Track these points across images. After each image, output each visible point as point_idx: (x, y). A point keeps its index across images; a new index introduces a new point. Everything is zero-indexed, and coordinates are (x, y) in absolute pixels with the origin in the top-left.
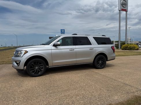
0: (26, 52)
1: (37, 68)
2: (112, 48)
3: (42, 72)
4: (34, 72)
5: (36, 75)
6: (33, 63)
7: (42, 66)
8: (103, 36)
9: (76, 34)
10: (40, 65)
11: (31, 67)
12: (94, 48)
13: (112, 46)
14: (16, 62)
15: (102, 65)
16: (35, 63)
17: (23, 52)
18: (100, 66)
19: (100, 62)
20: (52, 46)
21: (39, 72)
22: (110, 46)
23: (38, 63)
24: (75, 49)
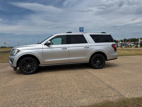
0: (19, 51)
1: (29, 66)
2: (113, 46)
3: (34, 70)
4: (26, 70)
5: (28, 73)
6: (25, 62)
7: (34, 64)
8: (102, 33)
9: (71, 32)
10: (32, 63)
11: (23, 65)
12: (90, 47)
13: (113, 44)
14: (11, 60)
15: (100, 65)
16: (26, 62)
17: (16, 51)
18: (98, 66)
19: (98, 62)
20: (44, 46)
21: (31, 70)
22: (111, 43)
23: (29, 61)
24: (68, 48)
